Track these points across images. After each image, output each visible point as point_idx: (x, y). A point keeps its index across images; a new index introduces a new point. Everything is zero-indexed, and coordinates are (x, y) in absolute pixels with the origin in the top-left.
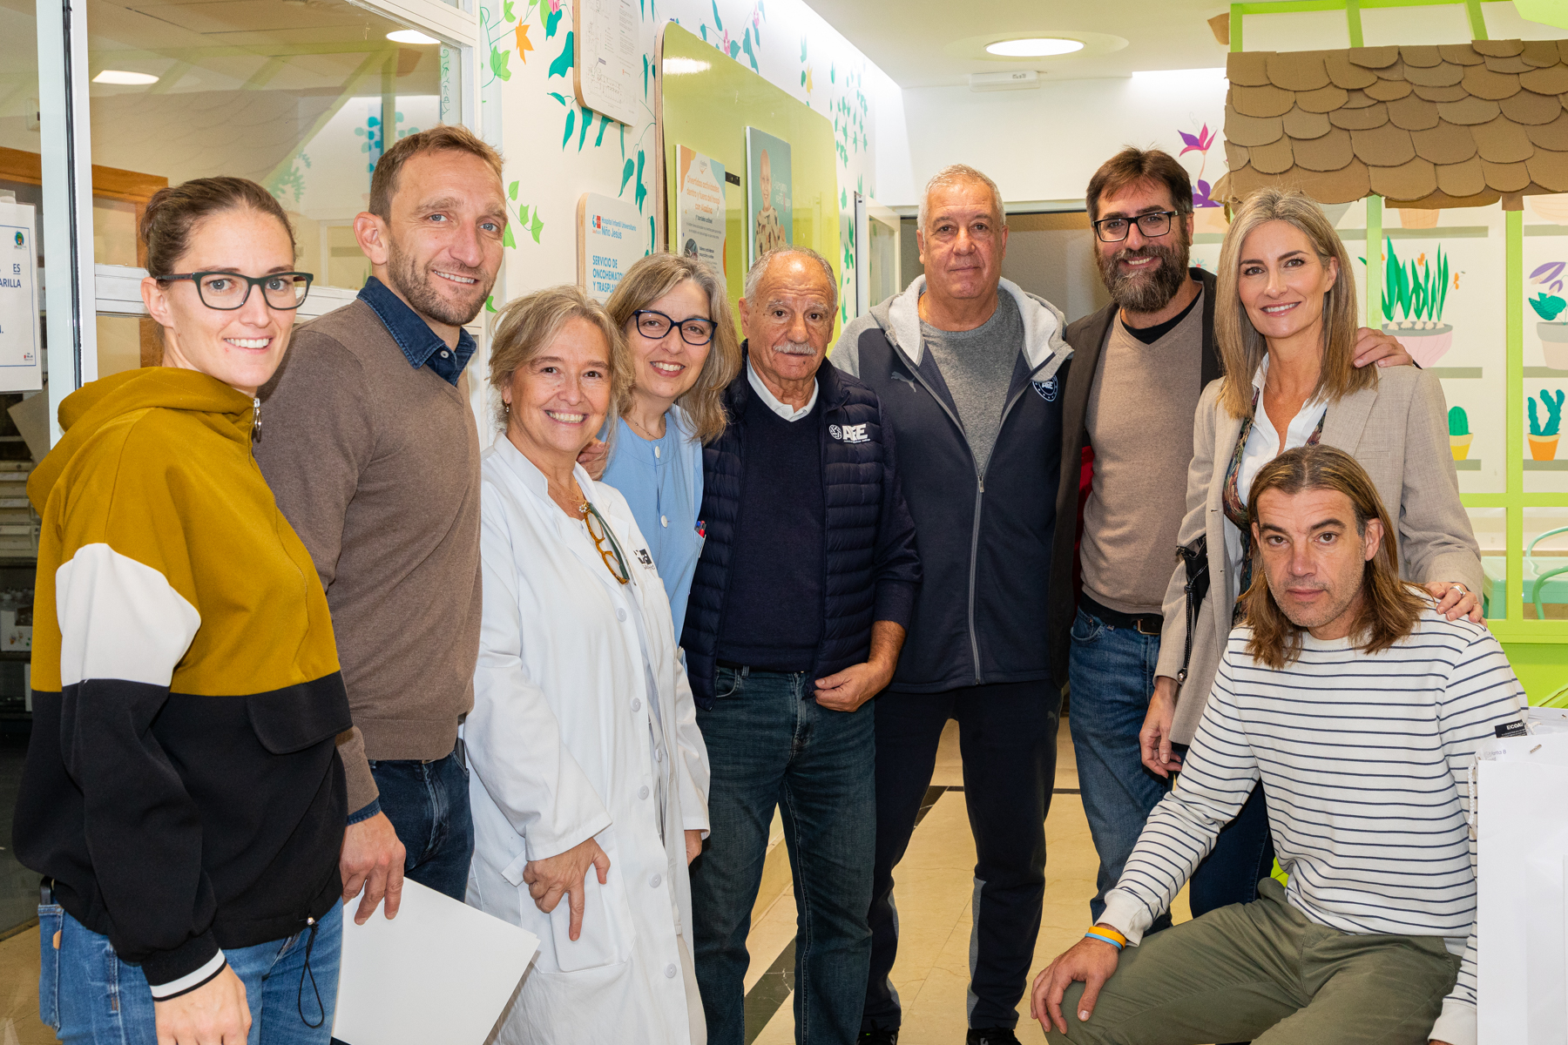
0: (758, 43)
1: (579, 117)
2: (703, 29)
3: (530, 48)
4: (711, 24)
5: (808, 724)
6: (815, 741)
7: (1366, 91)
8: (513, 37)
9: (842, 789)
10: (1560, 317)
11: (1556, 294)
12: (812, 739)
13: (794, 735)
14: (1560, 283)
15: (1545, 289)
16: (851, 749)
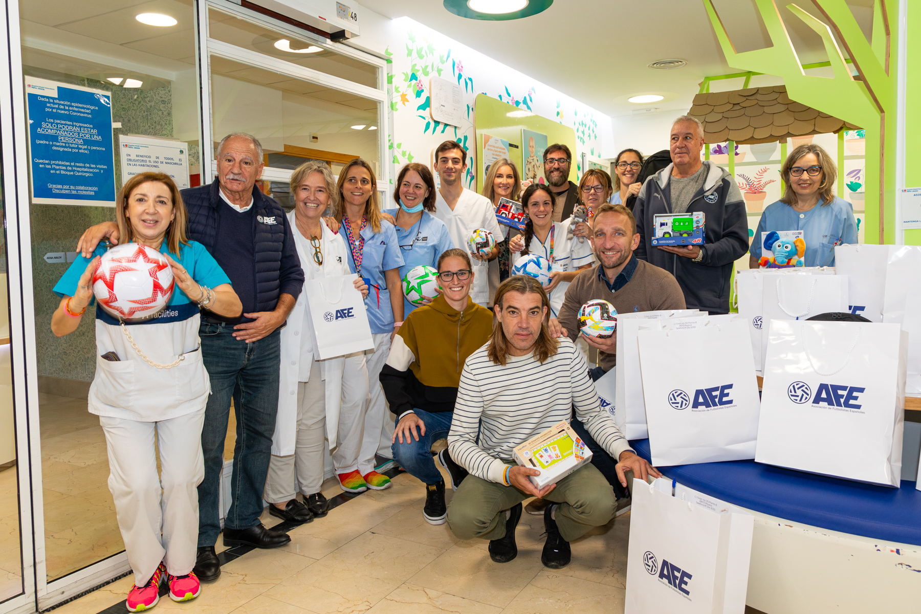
0: (531, 101)
1: (432, 124)
2: (500, 96)
3: (408, 101)
4: (504, 94)
5: (252, 348)
6: (256, 357)
7: (741, 104)
8: (400, 98)
9: (266, 377)
10: (859, 190)
11: (857, 182)
12: (254, 355)
13: (245, 353)
14: (859, 177)
15: (853, 180)
16: (271, 359)
